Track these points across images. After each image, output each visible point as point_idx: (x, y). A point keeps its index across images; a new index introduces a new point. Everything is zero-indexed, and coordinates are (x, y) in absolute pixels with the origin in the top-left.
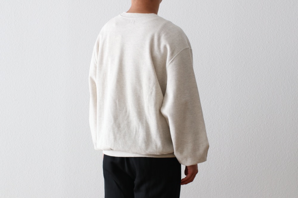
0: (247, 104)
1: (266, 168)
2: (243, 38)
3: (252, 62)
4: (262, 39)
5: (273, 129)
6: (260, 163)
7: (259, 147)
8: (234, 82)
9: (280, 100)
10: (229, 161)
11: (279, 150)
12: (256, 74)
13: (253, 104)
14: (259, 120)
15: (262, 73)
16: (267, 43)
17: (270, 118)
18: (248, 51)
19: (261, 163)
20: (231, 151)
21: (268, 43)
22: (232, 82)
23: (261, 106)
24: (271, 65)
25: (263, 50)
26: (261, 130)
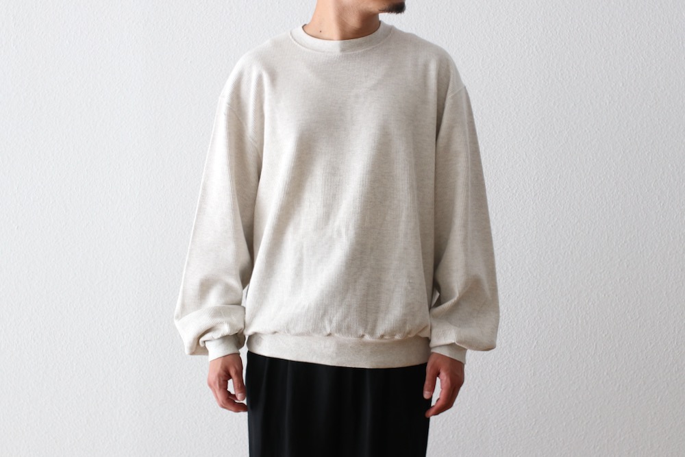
0: (572, 233)
1: (620, 386)
2: (562, 74)
3: (585, 131)
4: (609, 77)
5: (637, 292)
6: (605, 373)
7: (604, 335)
8: (543, 180)
9: (653, 223)
10: (531, 370)
11: (651, 343)
12: (595, 160)
13: (589, 233)
14: (602, 270)
15: (610, 159)
16: (621, 85)
17: (628, 266)
18: (575, 105)
19: (607, 374)
20: (535, 347)
21: (623, 85)
22: (538, 179)
23: (606, 237)
24: (630, 139)
25: (610, 103)
26: (609, 296)
